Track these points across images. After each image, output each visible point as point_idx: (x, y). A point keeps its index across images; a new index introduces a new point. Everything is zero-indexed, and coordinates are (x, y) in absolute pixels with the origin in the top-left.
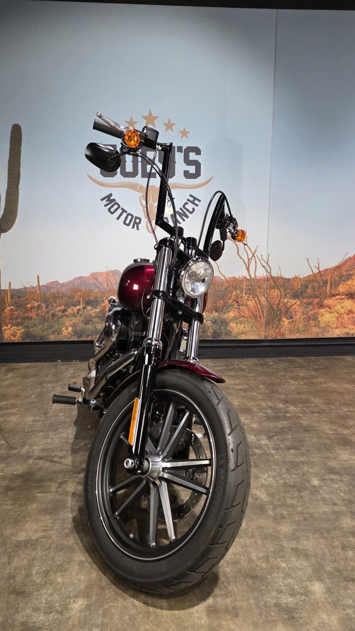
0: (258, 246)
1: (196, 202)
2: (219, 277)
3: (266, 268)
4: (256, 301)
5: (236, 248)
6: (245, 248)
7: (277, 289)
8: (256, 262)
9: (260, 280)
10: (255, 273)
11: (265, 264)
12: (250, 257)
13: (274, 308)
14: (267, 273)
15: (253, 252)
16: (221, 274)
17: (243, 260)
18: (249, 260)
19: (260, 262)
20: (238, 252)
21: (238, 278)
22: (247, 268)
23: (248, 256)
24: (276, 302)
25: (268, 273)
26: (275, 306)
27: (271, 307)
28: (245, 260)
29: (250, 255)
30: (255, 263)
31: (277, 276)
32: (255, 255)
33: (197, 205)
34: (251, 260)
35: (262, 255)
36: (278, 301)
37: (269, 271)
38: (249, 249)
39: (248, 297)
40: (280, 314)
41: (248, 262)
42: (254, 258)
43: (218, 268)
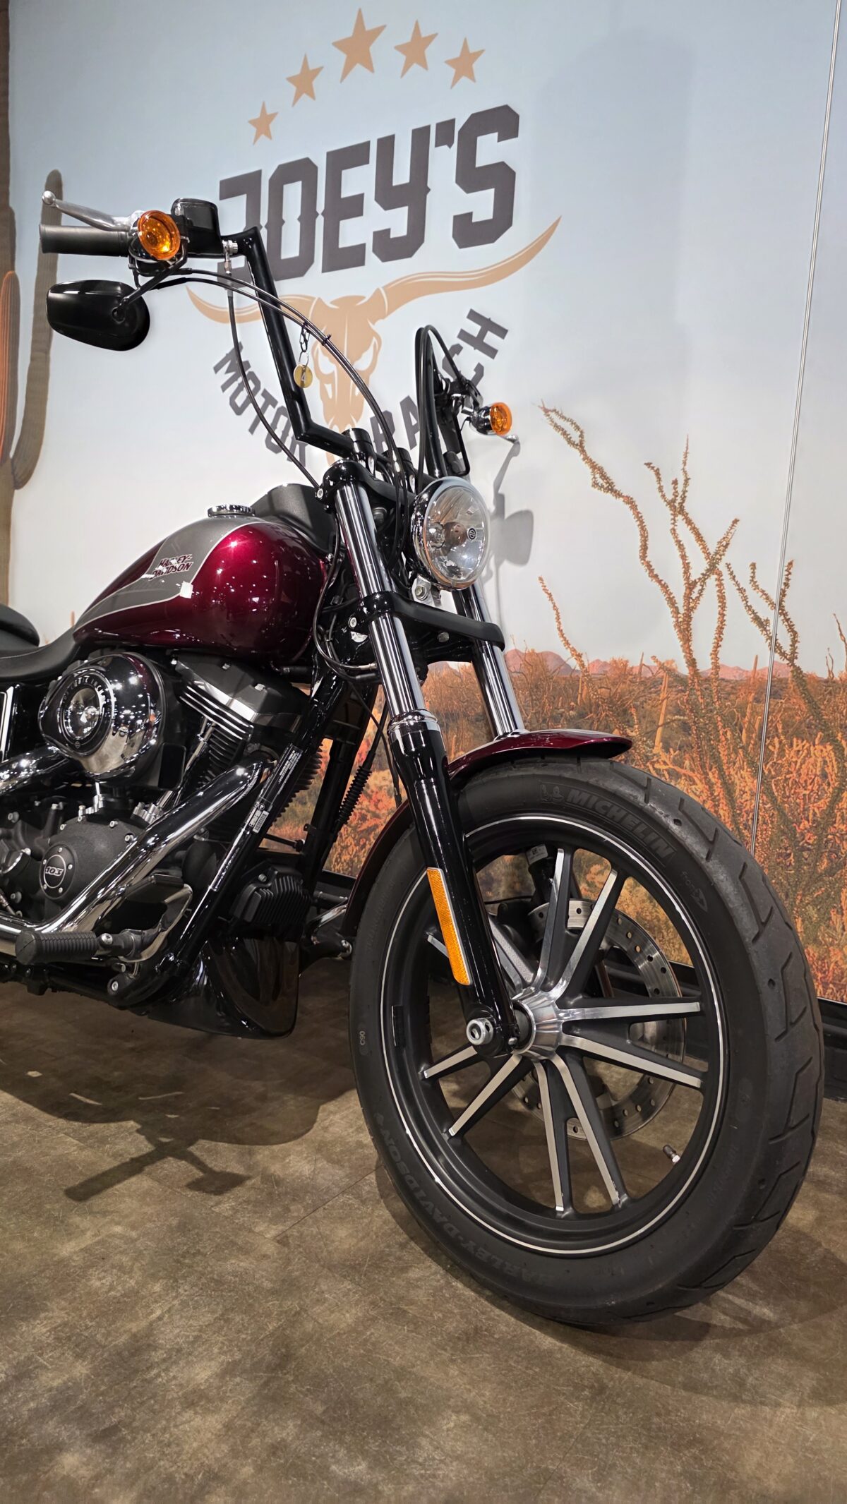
0: (736, 521)
1: (491, 339)
2: (558, 658)
3: (771, 628)
4: (710, 786)
5: (638, 530)
6: (674, 531)
7: (822, 743)
8: (722, 598)
9: (735, 687)
10: (715, 653)
11: (766, 612)
12: (695, 575)
13: (803, 835)
14: (777, 656)
15: (712, 550)
16: (567, 643)
17: (665, 587)
18: (691, 586)
19: (745, 599)
20: (644, 548)
21: (636, 671)
22: (678, 625)
23: (687, 567)
24: (818, 808)
25: (783, 654)
26: (805, 824)
27: (787, 828)
28: (671, 589)
29: (699, 566)
30: (716, 603)
31: (825, 676)
32: (721, 567)
33: (492, 352)
34: (698, 587)
35: (753, 566)
36: (823, 803)
37: (787, 648)
38: (692, 537)
39: (675, 762)
40: (830, 872)
41: (687, 597)
42: (714, 577)
43: (558, 618)
